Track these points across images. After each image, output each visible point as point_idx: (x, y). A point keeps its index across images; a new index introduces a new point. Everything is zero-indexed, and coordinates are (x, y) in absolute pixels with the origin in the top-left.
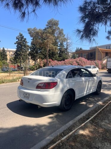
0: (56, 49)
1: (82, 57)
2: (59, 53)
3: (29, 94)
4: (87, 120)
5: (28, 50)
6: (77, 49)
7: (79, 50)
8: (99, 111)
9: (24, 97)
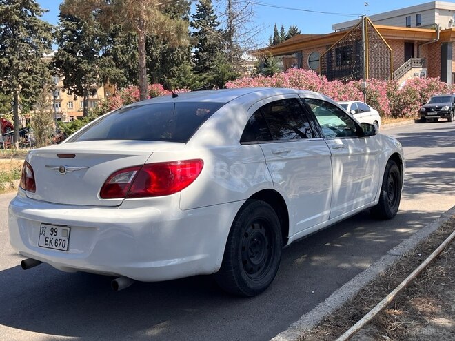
0: (179, 31)
1: (300, 66)
2: (197, 56)
3: (67, 226)
4: (354, 323)
5: (49, 46)
6: (276, 33)
7: (288, 38)
8: (404, 283)
9: (42, 243)
